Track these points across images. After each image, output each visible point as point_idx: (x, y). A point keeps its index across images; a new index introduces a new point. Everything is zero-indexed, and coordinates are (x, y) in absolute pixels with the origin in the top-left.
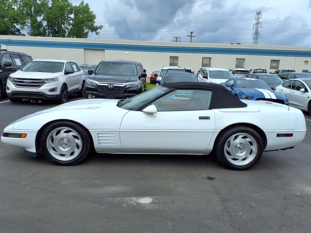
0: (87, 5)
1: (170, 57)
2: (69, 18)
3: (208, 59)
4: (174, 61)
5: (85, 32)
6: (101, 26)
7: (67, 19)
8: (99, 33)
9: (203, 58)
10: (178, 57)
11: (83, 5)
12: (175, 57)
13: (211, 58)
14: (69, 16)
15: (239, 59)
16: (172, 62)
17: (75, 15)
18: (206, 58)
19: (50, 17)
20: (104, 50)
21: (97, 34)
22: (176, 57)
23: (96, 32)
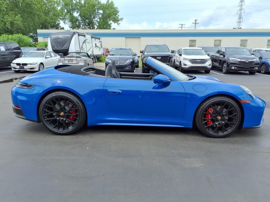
0: (112, 2)
1: (190, 40)
2: (99, 13)
3: (219, 41)
4: (192, 44)
5: (109, 23)
6: (122, 18)
7: (97, 14)
8: (120, 24)
9: (215, 40)
10: (196, 40)
11: (109, 3)
13: (221, 40)
14: (99, 12)
15: (242, 40)
16: (191, 44)
17: (104, 11)
18: (217, 40)
19: (85, 13)
20: (140, 38)
21: (118, 24)
22: (194, 40)
23: (118, 23)
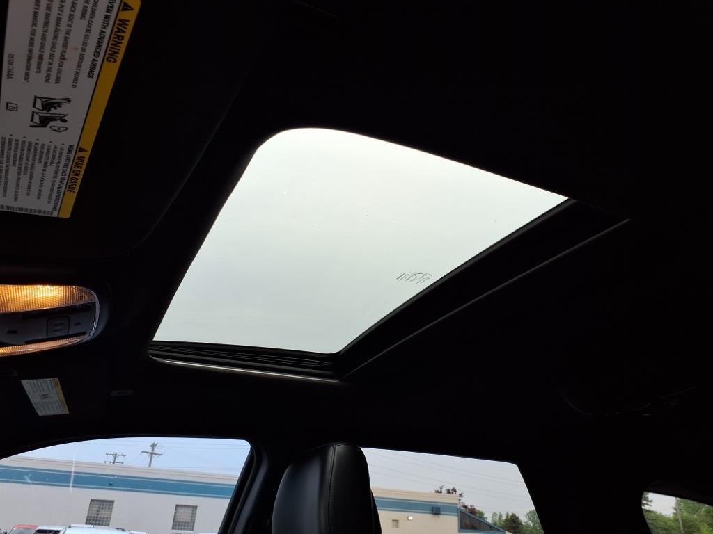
1: (91, 500)
4: (100, 511)
9: (177, 506)
10: (113, 502)
12: (104, 501)
16: (94, 514)
22: (107, 501)
